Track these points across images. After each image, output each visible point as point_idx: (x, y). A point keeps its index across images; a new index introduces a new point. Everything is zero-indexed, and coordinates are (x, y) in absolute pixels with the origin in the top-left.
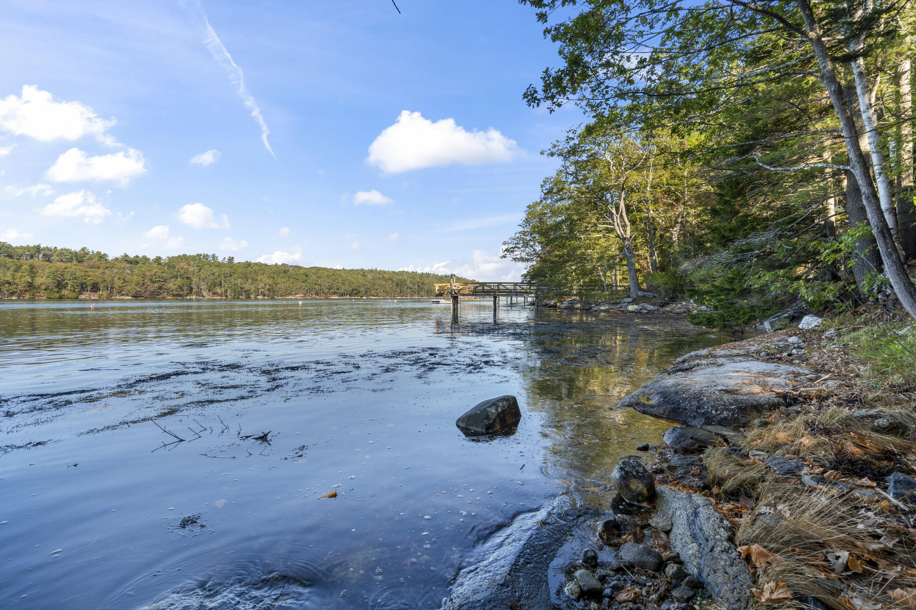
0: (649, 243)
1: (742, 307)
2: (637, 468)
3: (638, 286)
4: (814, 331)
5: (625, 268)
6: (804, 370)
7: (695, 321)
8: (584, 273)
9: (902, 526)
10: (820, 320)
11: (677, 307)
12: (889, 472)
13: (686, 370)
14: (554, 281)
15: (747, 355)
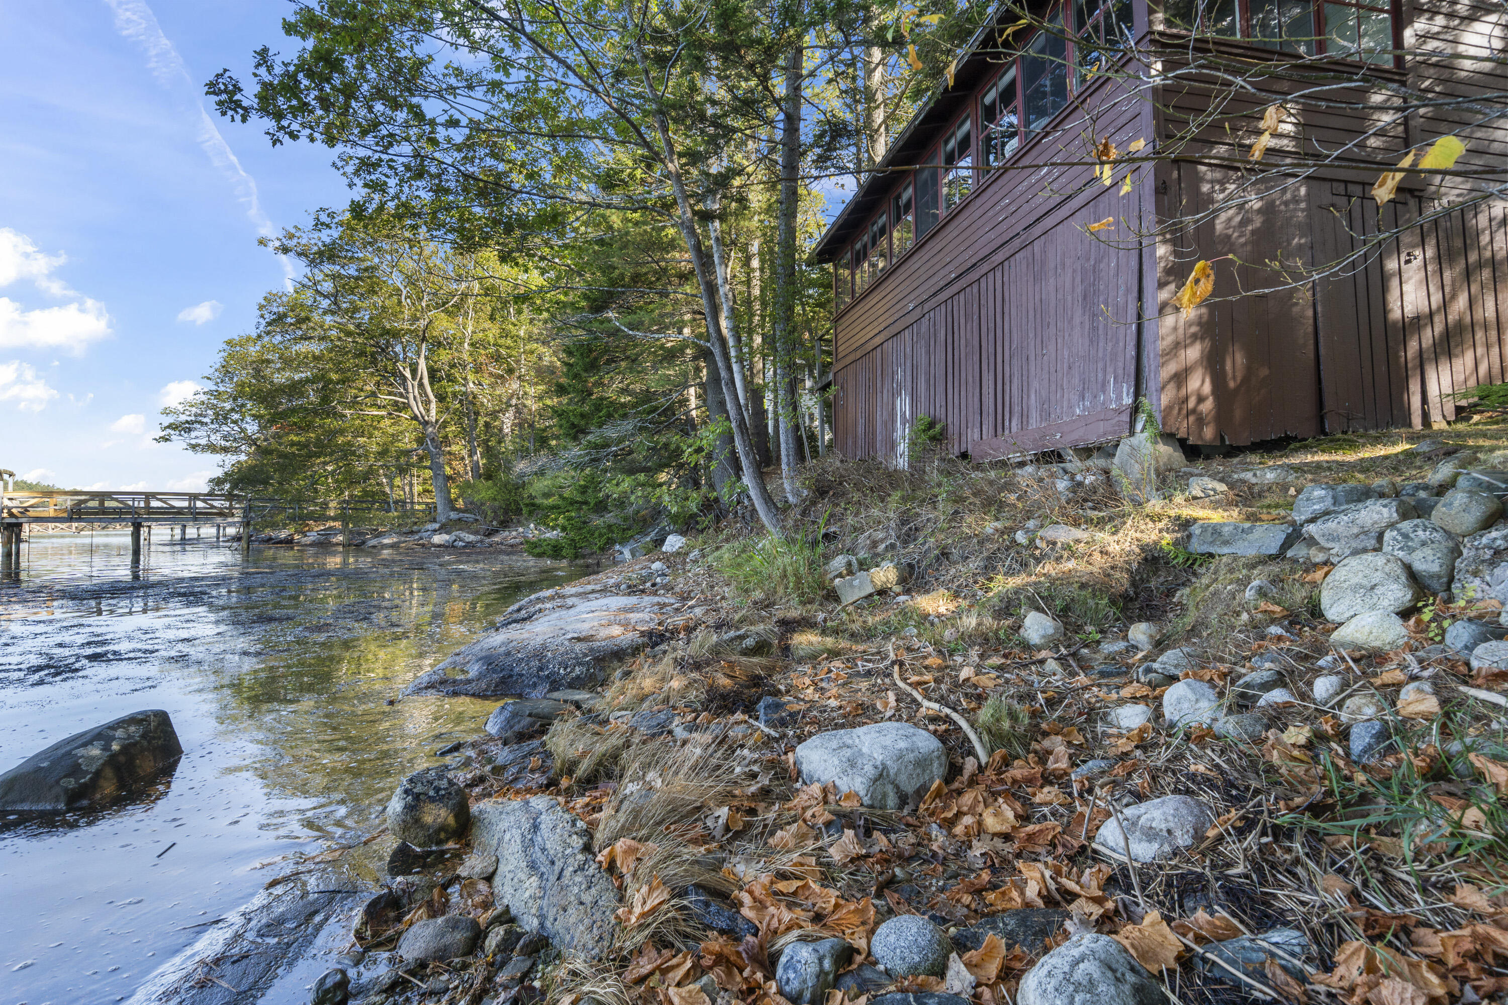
0: (466, 433)
1: (597, 528)
2: (436, 783)
3: (451, 504)
4: (678, 554)
5: (428, 473)
6: (670, 599)
7: (537, 551)
8: (351, 479)
9: (775, 756)
10: (684, 540)
11: (511, 536)
12: (759, 699)
13: (524, 619)
14: (287, 492)
15: (605, 591)
